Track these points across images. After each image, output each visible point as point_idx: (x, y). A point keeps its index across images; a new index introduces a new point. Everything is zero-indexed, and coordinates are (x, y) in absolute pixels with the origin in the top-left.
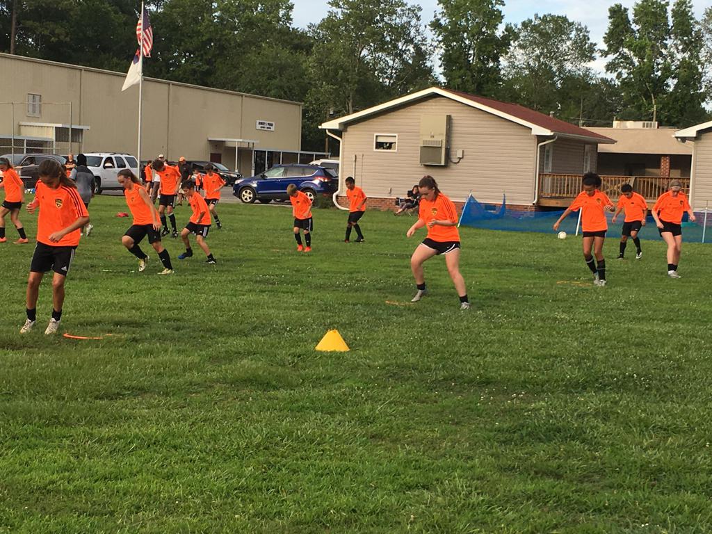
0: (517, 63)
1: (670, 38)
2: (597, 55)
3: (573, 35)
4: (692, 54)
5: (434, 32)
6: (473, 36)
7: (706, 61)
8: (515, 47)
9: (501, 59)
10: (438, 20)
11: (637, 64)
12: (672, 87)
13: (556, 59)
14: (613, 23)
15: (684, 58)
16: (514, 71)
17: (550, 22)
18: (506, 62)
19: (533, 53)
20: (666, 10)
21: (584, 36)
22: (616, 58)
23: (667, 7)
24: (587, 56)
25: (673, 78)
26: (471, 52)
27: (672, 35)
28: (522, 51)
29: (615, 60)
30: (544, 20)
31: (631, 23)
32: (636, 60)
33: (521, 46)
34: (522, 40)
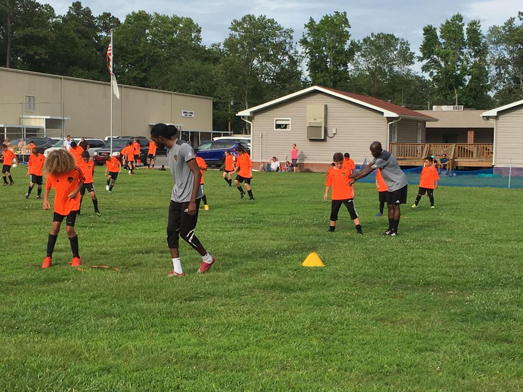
0: (360, 67)
1: (466, 48)
2: (415, 60)
3: (398, 47)
4: (481, 59)
5: (302, 47)
6: (330, 49)
7: (490, 63)
8: (359, 56)
9: (349, 65)
10: (305, 39)
11: (443, 66)
12: (468, 81)
13: (387, 64)
14: (426, 39)
15: (475, 61)
16: (358, 72)
17: (382, 38)
18: (353, 66)
19: (371, 60)
20: (462, 28)
21: (406, 47)
22: (429, 62)
23: (463, 27)
24: (408, 62)
25: (469, 75)
26: (328, 60)
27: (467, 46)
28: (363, 59)
29: (428, 63)
30: (378, 37)
31: (439, 38)
32: (442, 64)
33: (363, 55)
34: (363, 51)
